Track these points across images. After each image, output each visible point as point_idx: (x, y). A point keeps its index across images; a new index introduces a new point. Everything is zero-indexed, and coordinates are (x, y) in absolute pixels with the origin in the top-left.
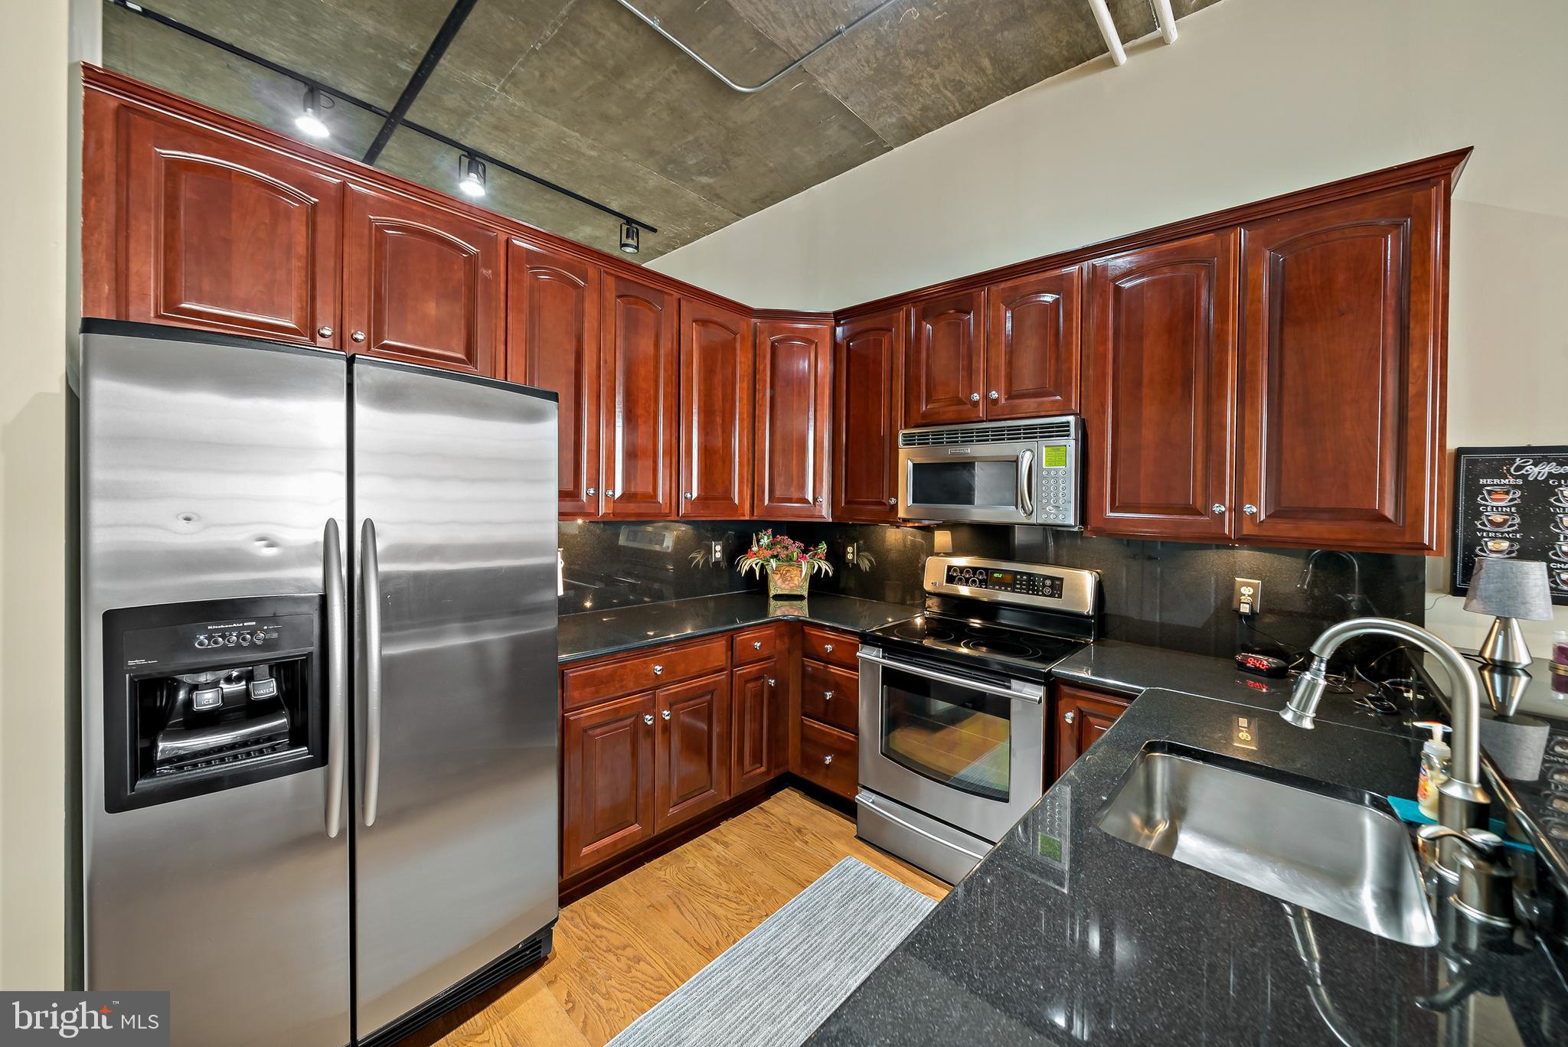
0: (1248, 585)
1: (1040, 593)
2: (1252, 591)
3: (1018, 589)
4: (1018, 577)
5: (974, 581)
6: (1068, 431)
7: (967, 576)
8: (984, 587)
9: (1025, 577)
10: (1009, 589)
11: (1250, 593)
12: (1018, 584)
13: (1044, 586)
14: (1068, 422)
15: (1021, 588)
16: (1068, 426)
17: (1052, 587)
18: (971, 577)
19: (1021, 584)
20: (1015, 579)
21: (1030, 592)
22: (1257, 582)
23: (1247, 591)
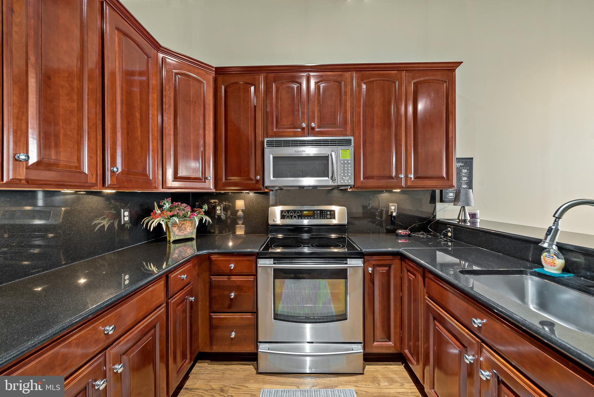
0: (393, 206)
1: (326, 218)
2: (394, 207)
3: (316, 217)
4: (316, 212)
5: (295, 217)
6: (351, 143)
7: (291, 214)
8: (300, 218)
9: (318, 212)
10: (312, 218)
11: (394, 209)
12: (316, 215)
13: (327, 214)
14: (351, 139)
15: (317, 217)
16: (351, 141)
17: (330, 214)
18: (293, 215)
19: (317, 215)
20: (314, 213)
21: (322, 218)
22: (395, 204)
23: (393, 208)
